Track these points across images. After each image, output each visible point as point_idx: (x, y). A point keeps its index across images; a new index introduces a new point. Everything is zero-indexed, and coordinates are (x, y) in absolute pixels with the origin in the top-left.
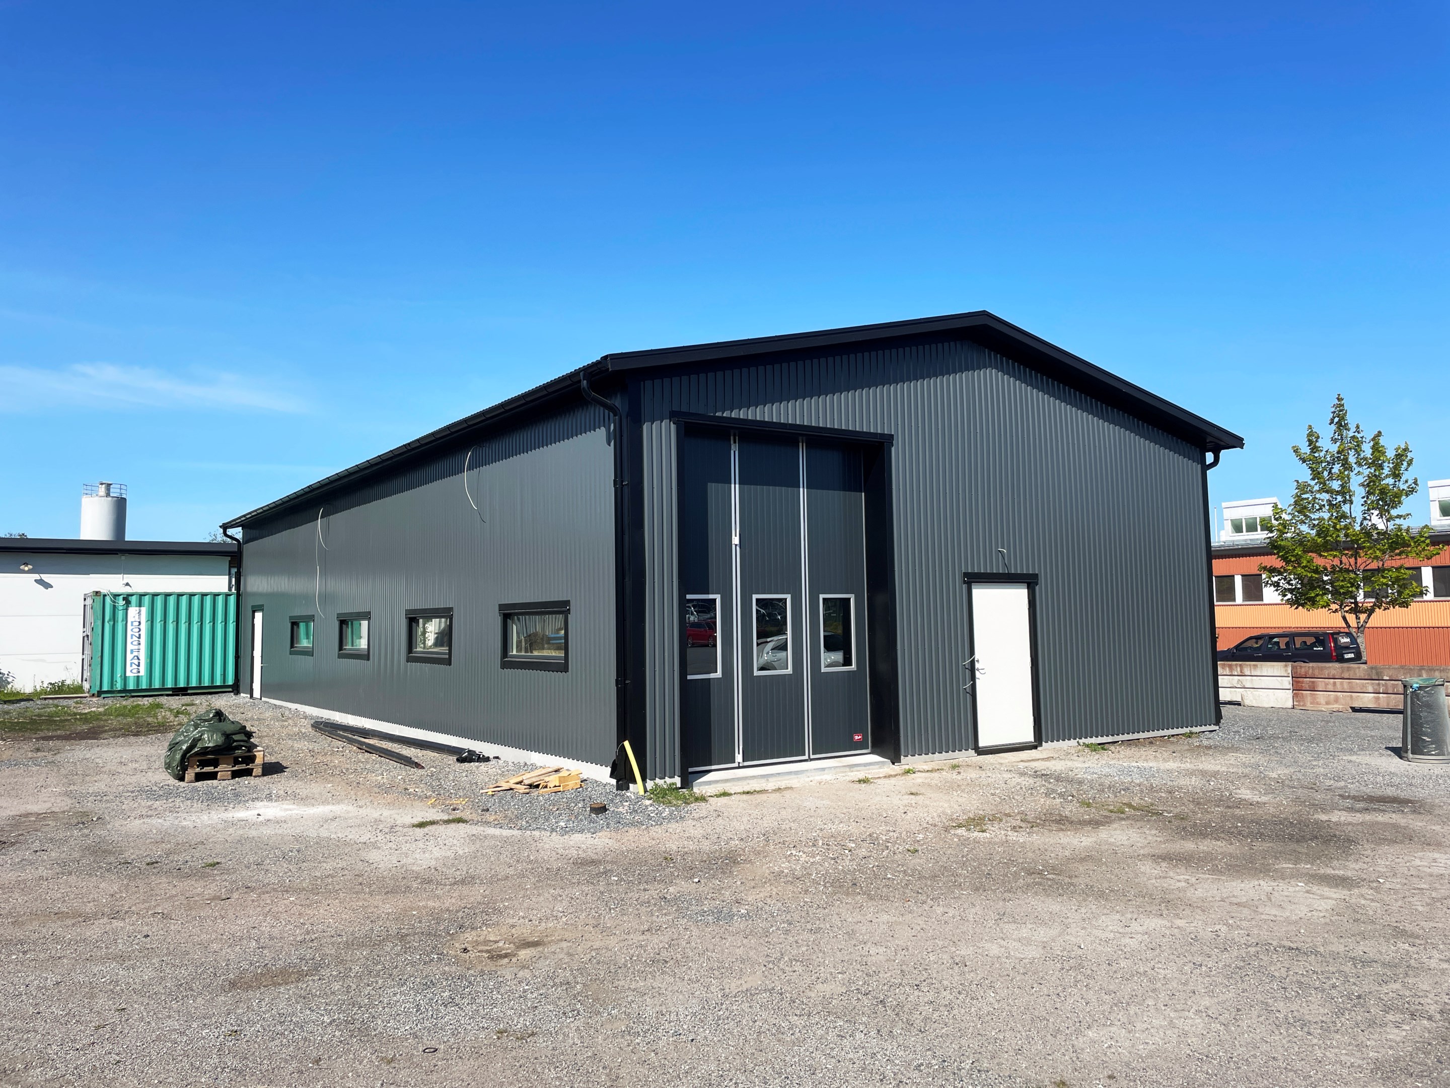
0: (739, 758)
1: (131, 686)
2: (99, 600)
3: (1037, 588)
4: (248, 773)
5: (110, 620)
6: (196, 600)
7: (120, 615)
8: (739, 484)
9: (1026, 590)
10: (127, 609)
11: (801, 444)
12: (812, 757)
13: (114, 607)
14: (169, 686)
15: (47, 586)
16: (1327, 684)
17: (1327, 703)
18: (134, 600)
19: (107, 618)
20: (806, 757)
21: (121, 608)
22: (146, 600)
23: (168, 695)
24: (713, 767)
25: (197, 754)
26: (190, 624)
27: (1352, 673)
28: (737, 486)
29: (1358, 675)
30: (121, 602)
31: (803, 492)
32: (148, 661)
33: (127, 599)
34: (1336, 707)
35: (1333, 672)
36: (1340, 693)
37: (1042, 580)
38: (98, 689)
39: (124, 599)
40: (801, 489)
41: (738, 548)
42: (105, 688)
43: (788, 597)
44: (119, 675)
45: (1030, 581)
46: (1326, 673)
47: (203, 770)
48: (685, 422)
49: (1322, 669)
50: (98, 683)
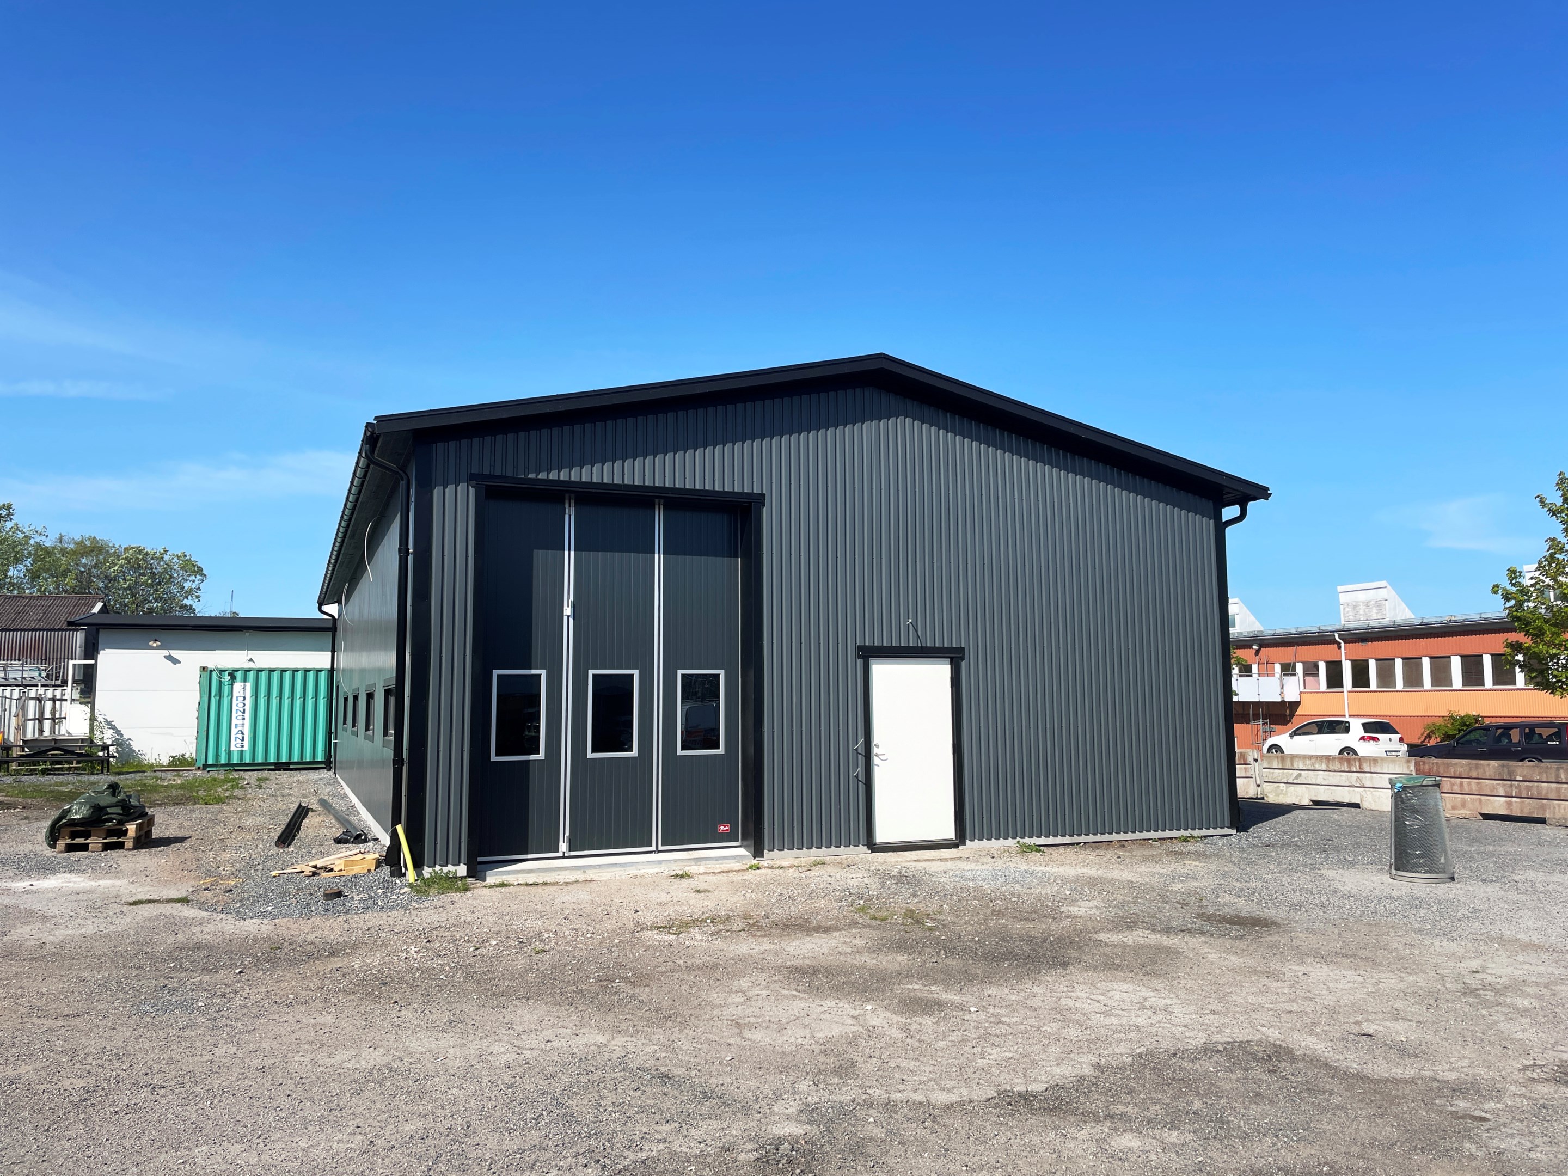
0: (563, 847)
1: (235, 760)
2: (206, 674)
3: (963, 664)
4: (120, 846)
5: (215, 695)
6: (299, 676)
7: (226, 689)
8: (575, 550)
9: (949, 666)
10: (232, 685)
11: (657, 507)
12: (661, 848)
13: (220, 682)
14: (272, 761)
15: (175, 661)
16: (1453, 785)
17: (1454, 808)
18: (239, 675)
19: (213, 693)
20: (653, 848)
21: (226, 683)
22: (251, 675)
23: (269, 770)
24: (530, 856)
25: (65, 825)
26: (293, 699)
27: (1481, 771)
28: (572, 553)
29: (1487, 773)
30: (227, 678)
31: (658, 560)
32: (252, 735)
33: (232, 675)
34: (1462, 812)
35: (1459, 770)
36: (1467, 796)
37: (971, 654)
38: (203, 762)
39: (229, 674)
40: (656, 556)
41: (571, 620)
42: (210, 762)
43: (636, 673)
44: (223, 749)
45: (954, 656)
46: (1452, 771)
47: (74, 842)
48: (486, 485)
49: (1448, 766)
50: (204, 757)
